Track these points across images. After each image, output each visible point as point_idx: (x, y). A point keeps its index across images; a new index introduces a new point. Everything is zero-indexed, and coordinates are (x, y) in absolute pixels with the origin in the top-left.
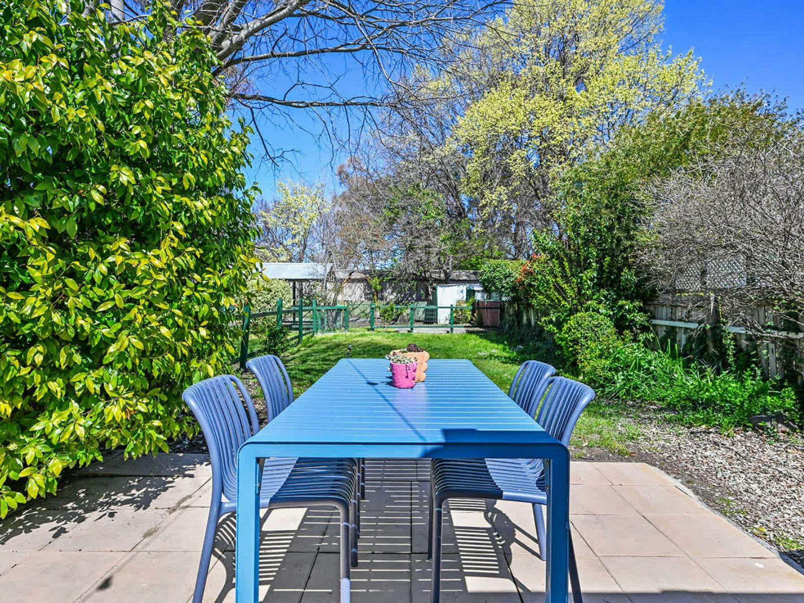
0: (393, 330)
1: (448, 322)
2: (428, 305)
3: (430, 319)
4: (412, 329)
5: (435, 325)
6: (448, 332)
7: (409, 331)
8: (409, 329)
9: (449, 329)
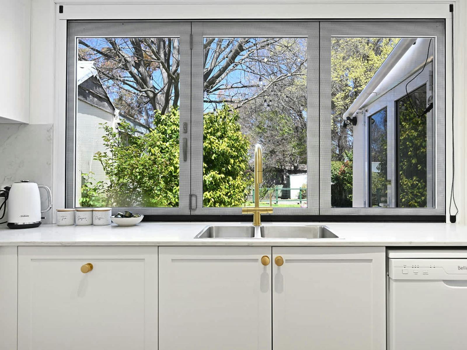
0: (266, 202)
1: (297, 198)
2: (284, 187)
3: (286, 196)
4: (277, 202)
5: (289, 199)
6: (298, 204)
7: (275, 203)
8: (275, 202)
9: (299, 202)
